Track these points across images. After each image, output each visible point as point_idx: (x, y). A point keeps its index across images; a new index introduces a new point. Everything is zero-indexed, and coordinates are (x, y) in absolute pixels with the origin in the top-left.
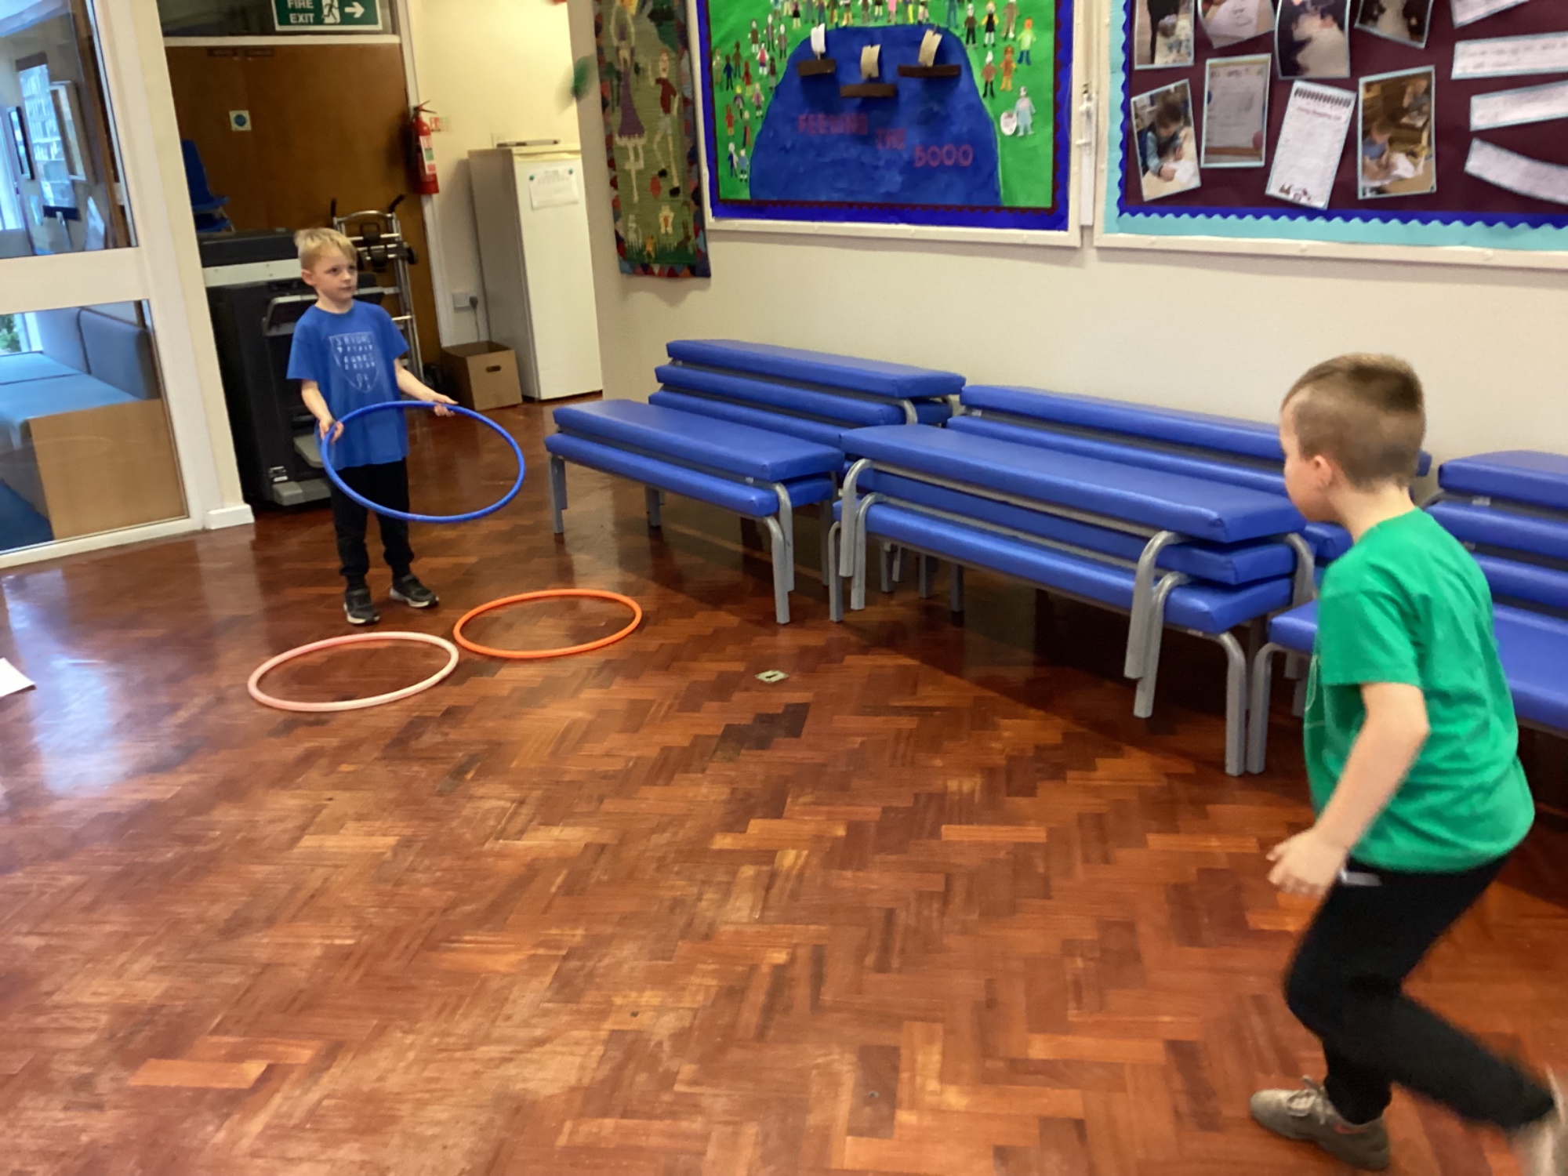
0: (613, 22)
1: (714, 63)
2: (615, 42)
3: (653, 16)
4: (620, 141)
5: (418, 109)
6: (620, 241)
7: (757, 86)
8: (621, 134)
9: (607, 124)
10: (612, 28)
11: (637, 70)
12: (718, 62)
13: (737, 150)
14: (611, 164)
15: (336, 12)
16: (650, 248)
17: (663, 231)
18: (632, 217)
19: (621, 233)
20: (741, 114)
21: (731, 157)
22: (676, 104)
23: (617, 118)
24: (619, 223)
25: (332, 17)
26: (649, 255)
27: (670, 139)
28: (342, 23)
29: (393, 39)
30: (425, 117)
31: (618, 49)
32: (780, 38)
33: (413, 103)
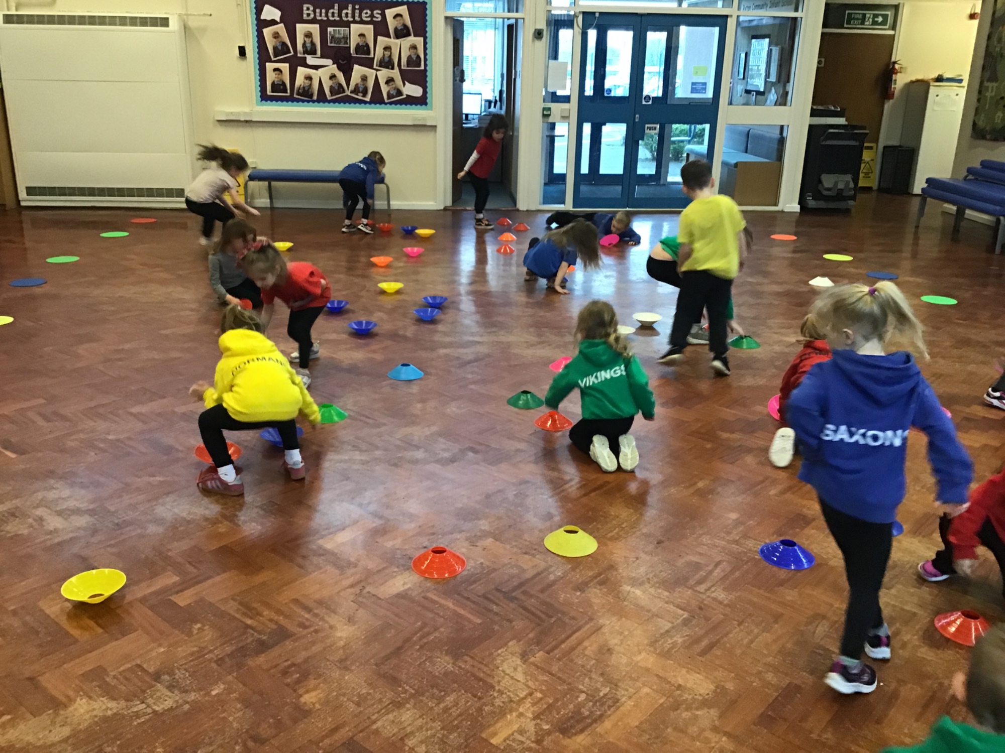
0: (995, 36)
4: (986, 84)
5: (895, 63)
6: (974, 124)
8: (988, 81)
9: (982, 76)
10: (995, 39)
14: (980, 92)
15: (871, 20)
16: (988, 128)
17: (996, 121)
18: (983, 115)
19: (976, 121)
23: (987, 74)
24: (977, 117)
25: (868, 23)
26: (987, 131)
28: (873, 24)
29: (892, 32)
30: (897, 66)
31: (996, 47)
33: (893, 59)
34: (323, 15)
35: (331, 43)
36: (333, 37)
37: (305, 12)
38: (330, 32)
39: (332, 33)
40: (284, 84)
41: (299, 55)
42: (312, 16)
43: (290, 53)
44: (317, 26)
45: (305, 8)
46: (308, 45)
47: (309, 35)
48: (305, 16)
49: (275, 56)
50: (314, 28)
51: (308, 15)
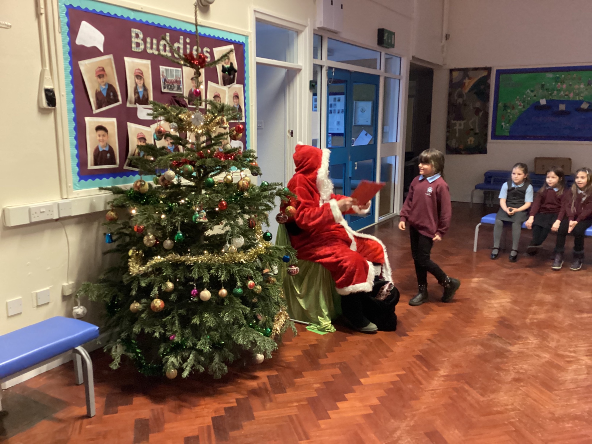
0: (456, 94)
1: (499, 105)
2: (456, 98)
3: (475, 93)
7: (517, 111)
11: (465, 105)
12: (500, 105)
13: (505, 124)
14: (448, 127)
16: (461, 147)
17: (469, 143)
18: (455, 140)
20: (509, 116)
21: (502, 126)
22: (481, 114)
23: (453, 116)
24: (448, 142)
26: (461, 149)
27: (477, 121)
31: (458, 100)
32: (528, 100)
34: (155, 47)
35: (165, 88)
36: (165, 80)
37: (134, 40)
38: (163, 72)
39: (165, 74)
40: (111, 150)
41: (128, 105)
42: (142, 47)
43: (117, 101)
44: (148, 62)
45: (133, 35)
46: (140, 90)
47: (139, 76)
48: (134, 45)
49: (99, 106)
50: (145, 65)
51: (138, 45)
